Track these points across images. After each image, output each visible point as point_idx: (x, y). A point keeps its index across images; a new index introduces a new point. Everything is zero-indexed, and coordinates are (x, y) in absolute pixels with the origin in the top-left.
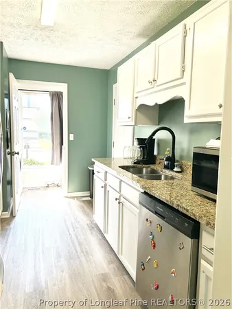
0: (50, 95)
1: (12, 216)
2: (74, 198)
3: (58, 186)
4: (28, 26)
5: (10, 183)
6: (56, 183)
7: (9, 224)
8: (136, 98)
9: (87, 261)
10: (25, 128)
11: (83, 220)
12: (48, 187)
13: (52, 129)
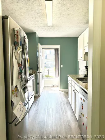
0: (55, 50)
1: (39, 96)
2: (63, 91)
3: (57, 86)
4: (44, 26)
5: (38, 84)
6: (57, 85)
7: (37, 99)
8: (84, 49)
9: (63, 115)
10: (45, 63)
11: (65, 100)
12: (53, 86)
13: (55, 63)
